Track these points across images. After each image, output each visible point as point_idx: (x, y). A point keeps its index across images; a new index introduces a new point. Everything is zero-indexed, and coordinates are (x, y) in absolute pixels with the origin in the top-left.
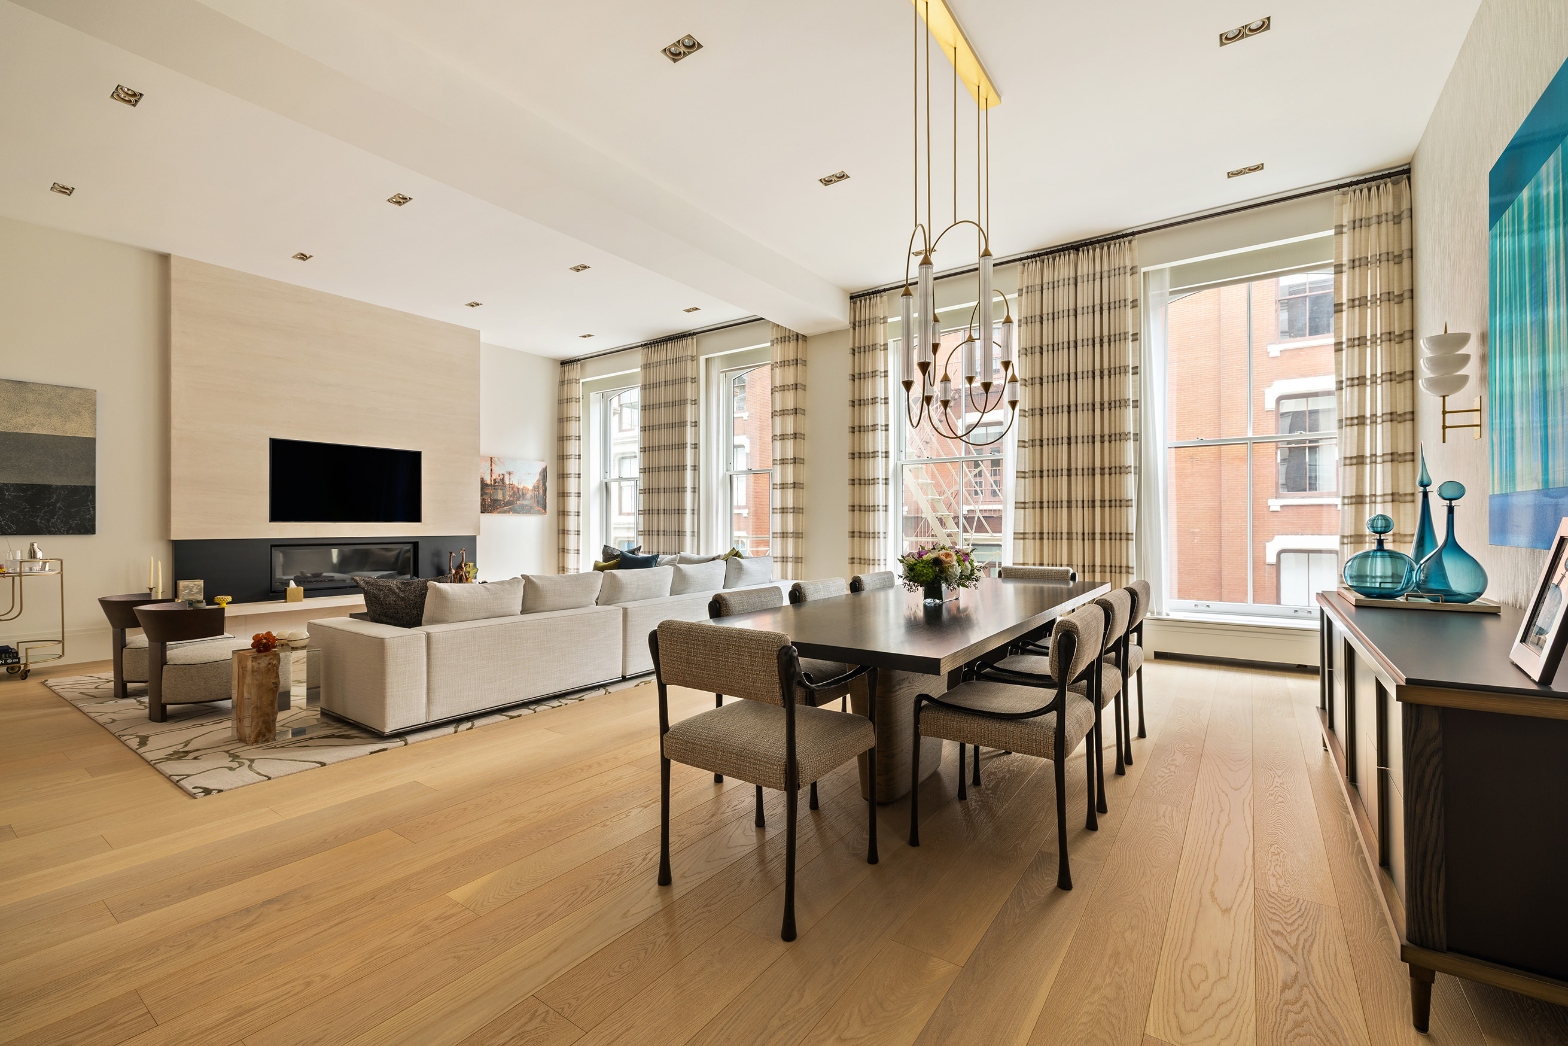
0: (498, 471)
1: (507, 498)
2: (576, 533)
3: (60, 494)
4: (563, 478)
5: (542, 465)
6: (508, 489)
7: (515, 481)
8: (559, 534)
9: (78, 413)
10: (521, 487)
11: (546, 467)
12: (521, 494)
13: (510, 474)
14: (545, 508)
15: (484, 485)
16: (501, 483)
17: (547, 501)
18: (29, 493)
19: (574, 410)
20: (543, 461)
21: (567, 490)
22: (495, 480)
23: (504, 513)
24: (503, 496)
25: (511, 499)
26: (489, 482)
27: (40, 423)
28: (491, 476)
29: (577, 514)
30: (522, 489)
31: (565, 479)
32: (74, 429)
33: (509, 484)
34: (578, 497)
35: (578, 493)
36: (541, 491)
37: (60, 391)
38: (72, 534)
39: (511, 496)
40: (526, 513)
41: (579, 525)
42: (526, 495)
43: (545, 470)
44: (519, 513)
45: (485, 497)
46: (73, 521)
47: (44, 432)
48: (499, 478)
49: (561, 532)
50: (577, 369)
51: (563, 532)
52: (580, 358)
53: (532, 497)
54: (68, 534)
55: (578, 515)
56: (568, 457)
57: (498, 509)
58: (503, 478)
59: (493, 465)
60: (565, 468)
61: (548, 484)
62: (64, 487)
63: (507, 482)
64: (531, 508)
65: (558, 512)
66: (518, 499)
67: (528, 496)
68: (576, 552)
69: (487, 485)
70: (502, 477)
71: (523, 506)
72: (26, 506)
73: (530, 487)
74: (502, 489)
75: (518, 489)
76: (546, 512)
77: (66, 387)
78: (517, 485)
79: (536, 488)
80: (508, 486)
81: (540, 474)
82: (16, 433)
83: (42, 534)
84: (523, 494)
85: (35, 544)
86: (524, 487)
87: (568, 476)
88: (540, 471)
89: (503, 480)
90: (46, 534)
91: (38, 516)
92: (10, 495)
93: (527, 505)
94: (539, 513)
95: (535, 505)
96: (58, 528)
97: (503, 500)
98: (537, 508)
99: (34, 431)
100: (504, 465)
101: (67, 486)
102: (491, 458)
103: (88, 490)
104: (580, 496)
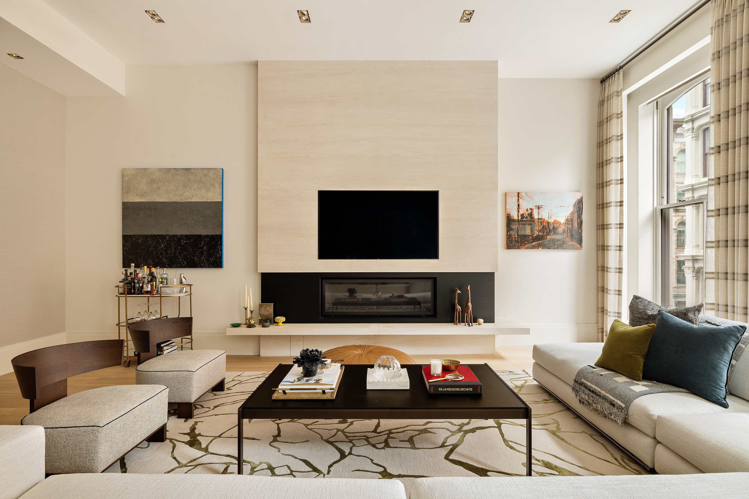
0: (526, 205)
1: (536, 233)
2: (618, 270)
3: (205, 240)
4: (603, 208)
5: (578, 196)
6: (537, 224)
7: (544, 215)
8: (598, 271)
9: (213, 185)
10: (551, 221)
11: (582, 198)
12: (551, 228)
13: (539, 208)
14: (580, 242)
15: (509, 220)
16: (529, 218)
17: (583, 235)
18: (192, 240)
19: (614, 128)
20: (579, 192)
21: (607, 221)
22: (522, 215)
23: (532, 248)
24: (531, 231)
25: (541, 234)
26: (516, 217)
27: (196, 195)
28: (518, 212)
29: (618, 248)
30: (553, 223)
31: (605, 209)
32: (212, 197)
33: (538, 219)
34: (620, 228)
35: (620, 224)
36: (576, 225)
37: (205, 172)
38: (211, 267)
39: (541, 231)
40: (557, 248)
41: (620, 261)
42: (557, 228)
43: (580, 202)
44: (549, 249)
45: (511, 232)
46: (211, 259)
47: (198, 200)
48: (527, 213)
49: (600, 269)
50: (618, 79)
51: (603, 269)
52: (621, 65)
53: (564, 231)
54: (209, 267)
55: (620, 250)
56: (608, 183)
57: (525, 244)
58: (531, 213)
59: (521, 200)
60: (605, 196)
61: (584, 217)
62: (207, 236)
63: (536, 216)
64: (564, 242)
65: (598, 247)
66: (548, 234)
67: (560, 230)
68: (617, 292)
69: (514, 221)
70: (529, 211)
71: (554, 241)
72: (190, 249)
73: (562, 220)
74: (530, 224)
75: (548, 223)
76: (581, 246)
77: (208, 169)
78: (547, 219)
79: (569, 221)
80: (536, 221)
81: (574, 206)
82: (186, 202)
83: (197, 268)
84: (554, 228)
85: (182, 275)
86: (555, 221)
87: (608, 205)
88: (574, 202)
89: (531, 215)
90: (199, 268)
91: (195, 256)
92: (183, 242)
93: (558, 240)
94: (573, 248)
95: (568, 240)
96: (204, 264)
97: (532, 236)
98: (571, 243)
99: (194, 200)
100: (533, 199)
101: (208, 235)
102: (518, 193)
103: (218, 237)
104: (623, 228)
